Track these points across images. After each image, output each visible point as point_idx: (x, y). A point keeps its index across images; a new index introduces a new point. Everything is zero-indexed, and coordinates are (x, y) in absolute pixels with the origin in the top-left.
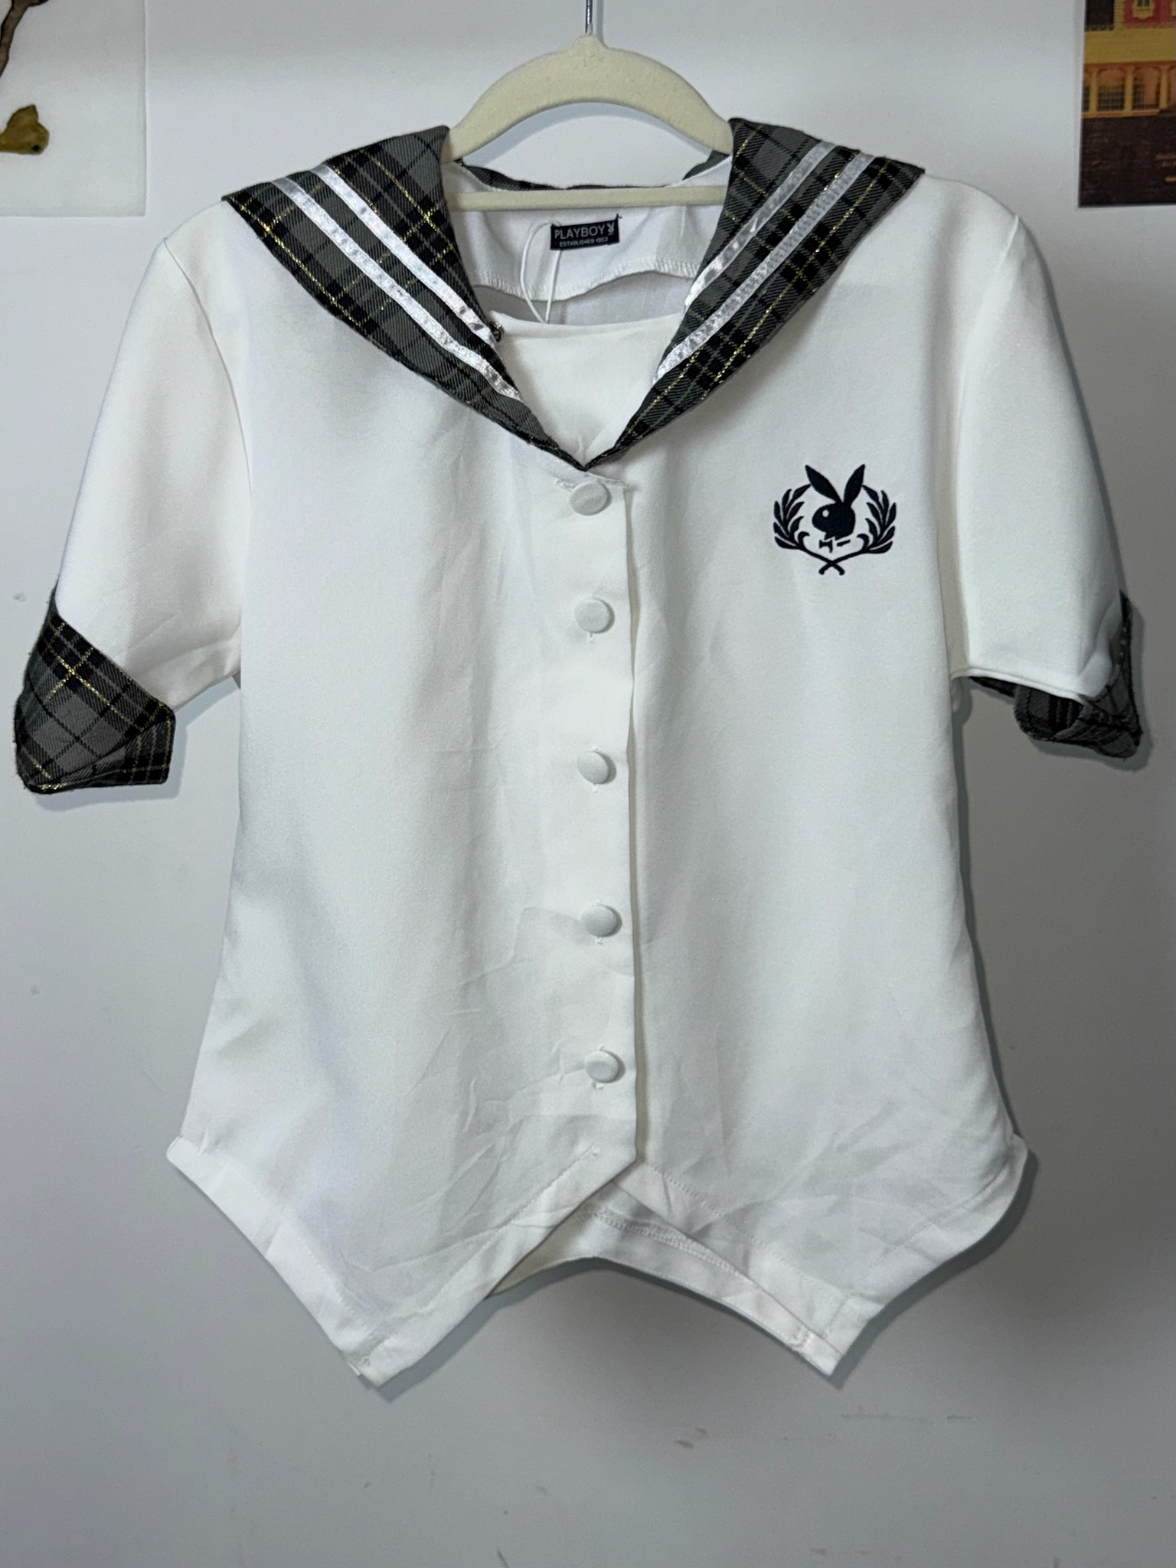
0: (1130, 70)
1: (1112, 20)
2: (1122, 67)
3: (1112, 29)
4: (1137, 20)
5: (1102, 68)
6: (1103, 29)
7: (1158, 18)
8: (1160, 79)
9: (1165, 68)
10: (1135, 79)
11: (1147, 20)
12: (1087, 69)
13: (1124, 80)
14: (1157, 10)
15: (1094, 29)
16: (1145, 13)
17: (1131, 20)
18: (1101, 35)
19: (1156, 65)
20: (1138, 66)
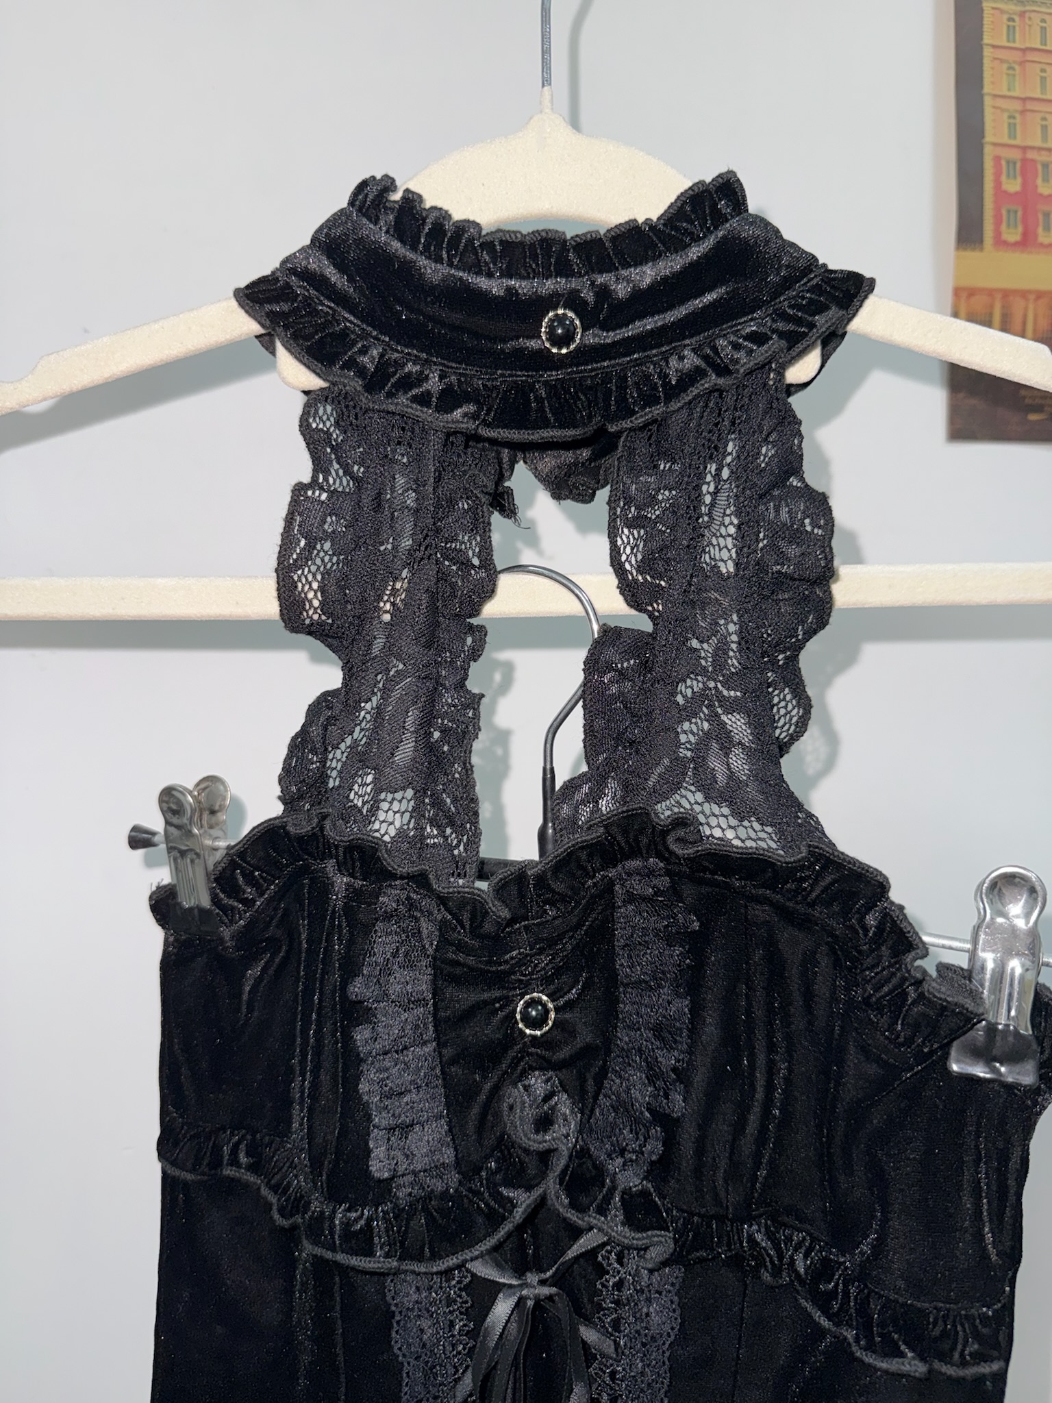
0: (999, 296)
1: (981, 241)
2: (991, 293)
3: (982, 249)
4: (1005, 243)
5: (972, 292)
6: (973, 249)
7: (1027, 242)
8: (1026, 309)
9: (1032, 297)
10: (1003, 307)
11: (1016, 244)
12: (957, 292)
13: (992, 306)
14: (1025, 234)
15: (965, 249)
16: (1013, 236)
17: (1000, 242)
18: (971, 255)
19: (1024, 294)
20: (1006, 294)
